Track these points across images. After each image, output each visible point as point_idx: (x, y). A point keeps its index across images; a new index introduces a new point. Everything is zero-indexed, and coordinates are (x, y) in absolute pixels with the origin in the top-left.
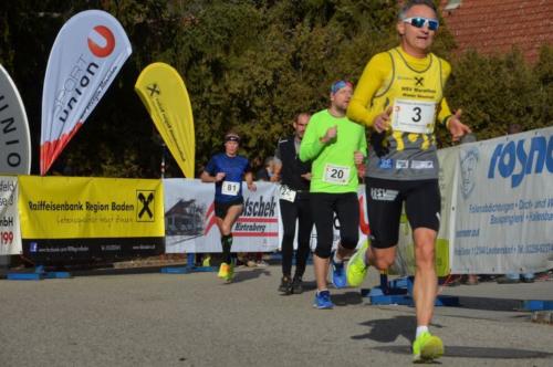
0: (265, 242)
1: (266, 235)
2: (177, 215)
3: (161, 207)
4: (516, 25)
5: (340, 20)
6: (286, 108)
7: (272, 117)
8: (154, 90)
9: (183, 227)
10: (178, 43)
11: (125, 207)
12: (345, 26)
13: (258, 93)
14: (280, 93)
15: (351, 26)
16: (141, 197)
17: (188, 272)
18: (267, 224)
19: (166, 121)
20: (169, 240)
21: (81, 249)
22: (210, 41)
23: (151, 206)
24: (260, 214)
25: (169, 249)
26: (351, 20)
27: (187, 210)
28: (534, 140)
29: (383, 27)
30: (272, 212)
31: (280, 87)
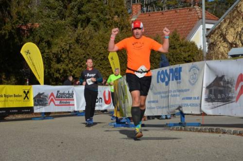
0: (70, 108)
1: (70, 105)
2: (38, 99)
3: (32, 95)
4: (157, 27)
5: (92, 24)
6: (74, 58)
7: (69, 62)
8: (28, 52)
9: (40, 103)
10: (34, 35)
11: (19, 96)
12: (94, 26)
13: (63, 53)
14: (71, 52)
15: (96, 27)
16: (24, 92)
17: (43, 119)
18: (71, 101)
19: (33, 64)
20: (35, 108)
21: (3, 112)
22: (47, 33)
23: (28, 95)
24: (68, 97)
25: (35, 111)
26: (96, 24)
27: (42, 96)
28: (170, 69)
29: (108, 27)
30: (72, 97)
31: (72, 50)
